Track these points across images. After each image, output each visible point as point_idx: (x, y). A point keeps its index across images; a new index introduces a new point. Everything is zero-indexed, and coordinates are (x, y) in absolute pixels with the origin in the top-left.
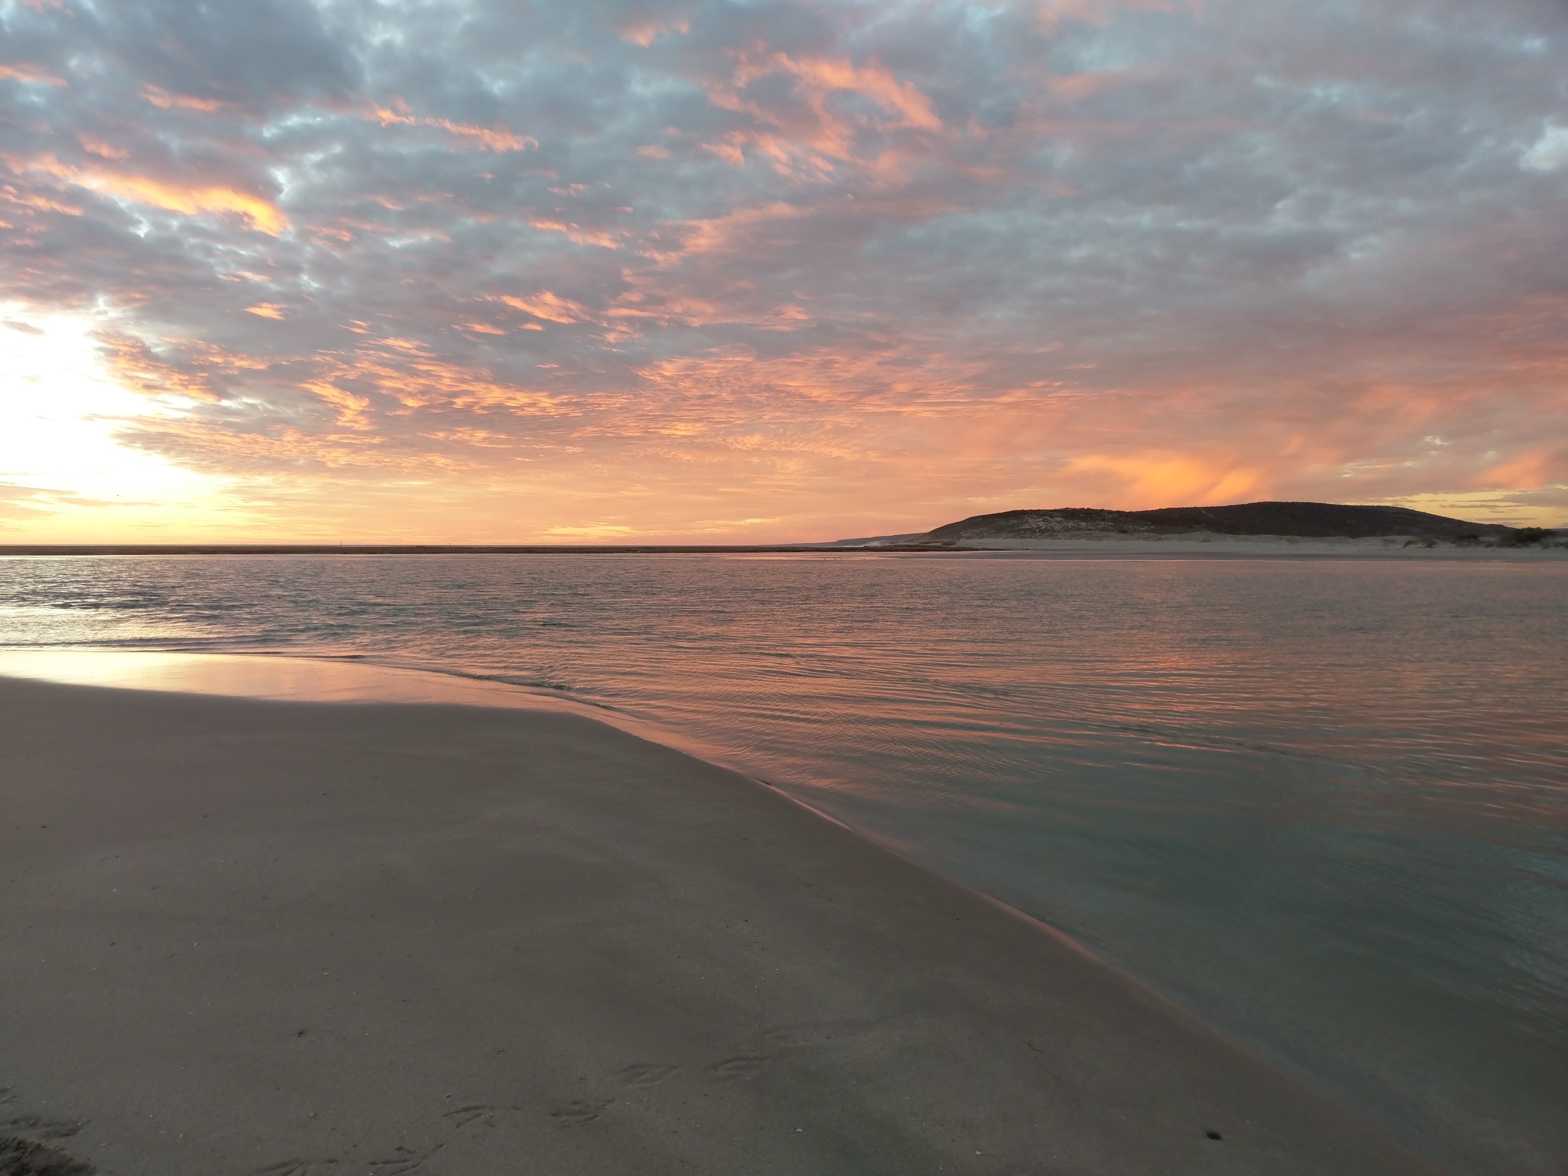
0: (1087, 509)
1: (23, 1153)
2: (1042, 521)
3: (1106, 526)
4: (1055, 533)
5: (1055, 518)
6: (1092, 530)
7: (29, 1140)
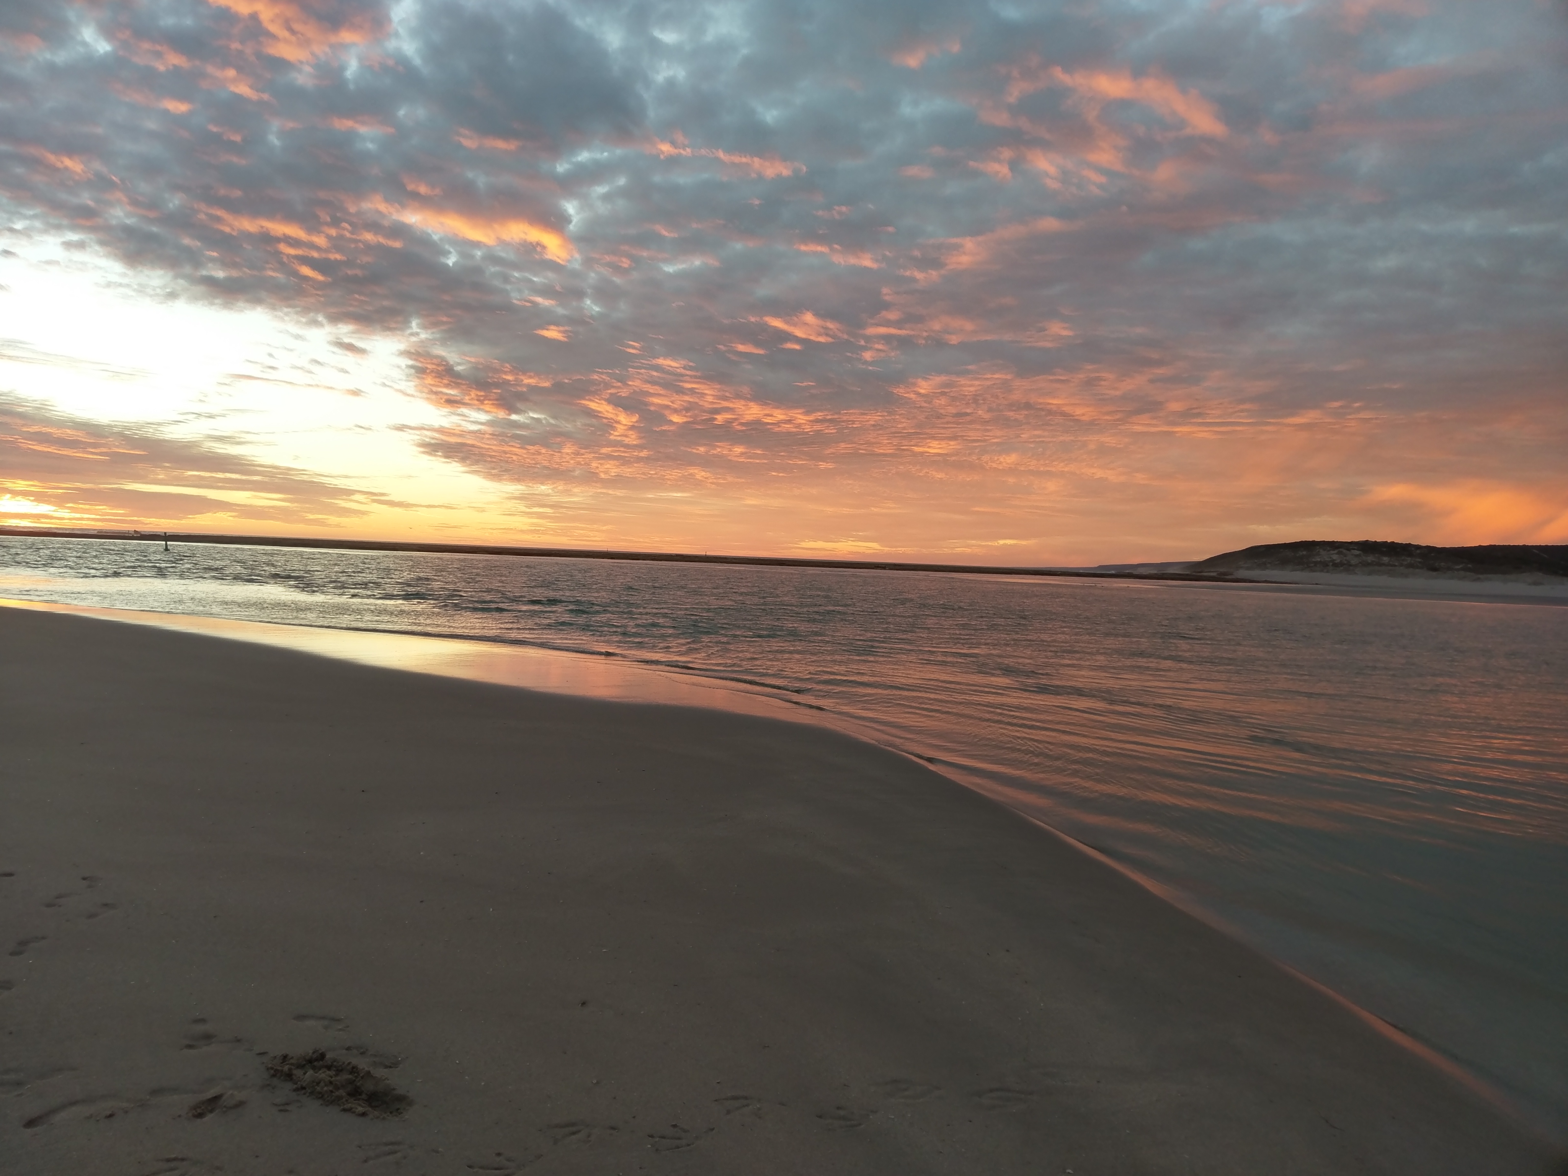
0: (1391, 542)
1: (356, 1077)
2: (1336, 554)
3: (1412, 562)
4: (1351, 568)
5: (1353, 551)
6: (1395, 566)
7: (360, 1067)
